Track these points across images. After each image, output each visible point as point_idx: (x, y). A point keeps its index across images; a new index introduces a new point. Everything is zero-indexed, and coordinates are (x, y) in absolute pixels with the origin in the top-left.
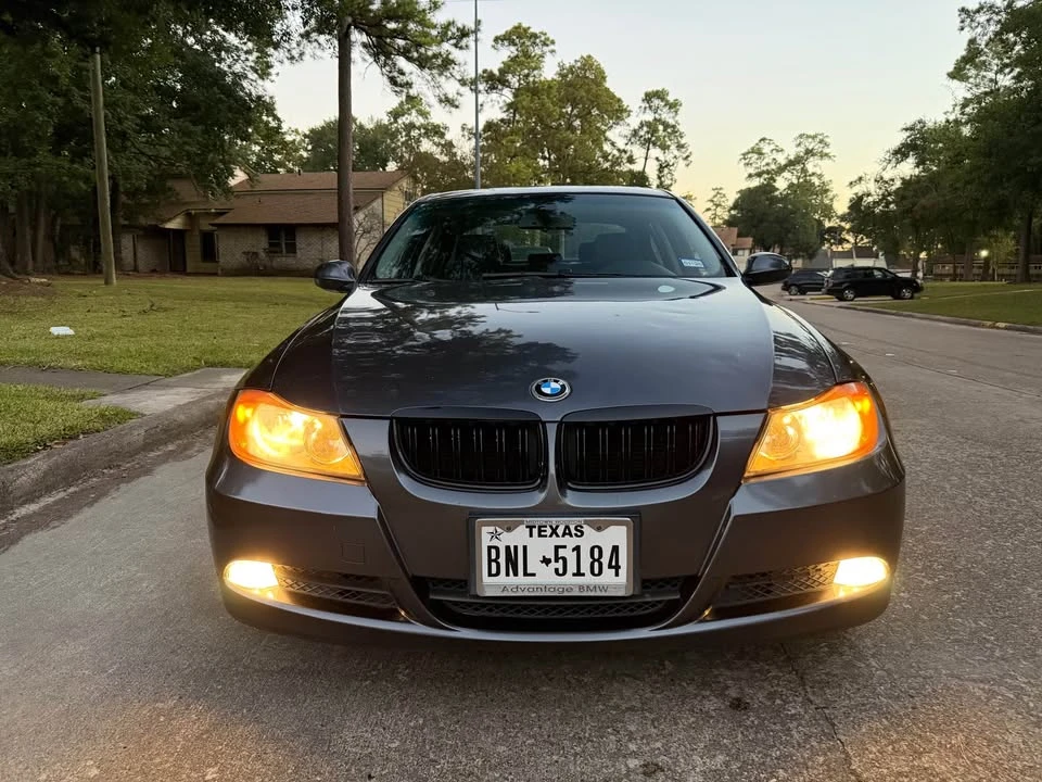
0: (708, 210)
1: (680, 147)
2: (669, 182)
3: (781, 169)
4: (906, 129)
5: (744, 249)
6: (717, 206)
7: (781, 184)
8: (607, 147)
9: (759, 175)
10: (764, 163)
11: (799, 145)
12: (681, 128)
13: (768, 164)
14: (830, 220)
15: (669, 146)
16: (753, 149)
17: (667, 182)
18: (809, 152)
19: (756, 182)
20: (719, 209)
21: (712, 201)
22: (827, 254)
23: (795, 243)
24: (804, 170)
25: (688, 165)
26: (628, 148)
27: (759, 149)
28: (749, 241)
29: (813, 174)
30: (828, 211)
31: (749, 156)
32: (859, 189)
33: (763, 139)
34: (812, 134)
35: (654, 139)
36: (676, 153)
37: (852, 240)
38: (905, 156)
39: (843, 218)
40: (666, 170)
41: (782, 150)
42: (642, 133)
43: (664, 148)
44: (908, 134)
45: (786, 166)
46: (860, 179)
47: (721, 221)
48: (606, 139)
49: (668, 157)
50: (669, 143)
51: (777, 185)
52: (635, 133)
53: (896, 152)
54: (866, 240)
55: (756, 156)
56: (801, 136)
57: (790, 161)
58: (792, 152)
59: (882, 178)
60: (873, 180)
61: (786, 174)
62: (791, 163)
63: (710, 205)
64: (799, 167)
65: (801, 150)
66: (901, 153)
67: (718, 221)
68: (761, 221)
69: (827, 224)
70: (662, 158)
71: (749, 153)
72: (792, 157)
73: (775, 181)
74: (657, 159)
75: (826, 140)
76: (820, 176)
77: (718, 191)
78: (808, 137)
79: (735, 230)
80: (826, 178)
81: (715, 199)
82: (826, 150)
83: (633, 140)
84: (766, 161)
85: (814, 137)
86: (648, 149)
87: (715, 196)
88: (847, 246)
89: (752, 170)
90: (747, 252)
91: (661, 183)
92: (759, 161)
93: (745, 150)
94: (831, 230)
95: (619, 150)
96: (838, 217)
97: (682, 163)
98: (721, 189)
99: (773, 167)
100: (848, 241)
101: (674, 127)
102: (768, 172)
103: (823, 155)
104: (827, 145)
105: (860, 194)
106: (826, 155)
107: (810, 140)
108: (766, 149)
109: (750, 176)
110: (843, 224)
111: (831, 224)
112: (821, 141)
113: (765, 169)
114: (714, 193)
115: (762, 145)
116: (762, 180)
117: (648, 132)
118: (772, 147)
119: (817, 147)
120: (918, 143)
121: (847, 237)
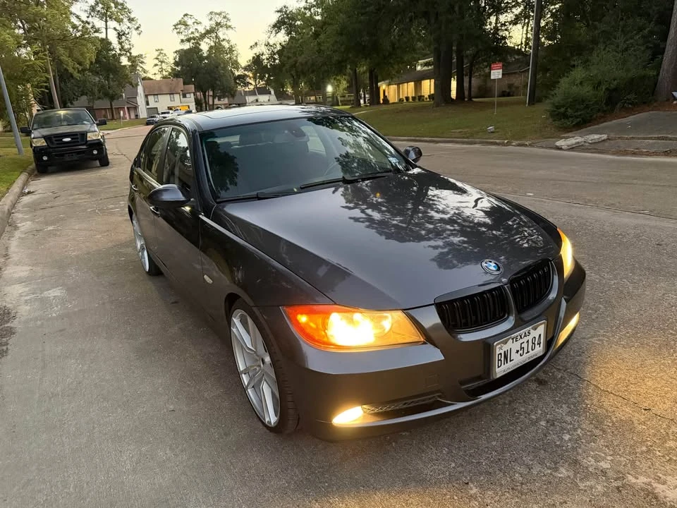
0: (156, 65)
1: (131, 20)
2: (129, 47)
3: (203, 36)
4: (278, 12)
5: (190, 93)
6: (162, 62)
7: (205, 46)
8: (74, 20)
9: (188, 40)
10: (190, 32)
11: (211, 19)
12: (128, 5)
13: (192, 33)
14: (238, 70)
15: (122, 19)
16: (180, 21)
17: (127, 47)
18: (218, 24)
19: (187, 46)
20: (163, 64)
21: (157, 59)
22: (241, 94)
23: (222, 88)
24: (217, 37)
25: (140, 34)
26: (90, 20)
27: (184, 22)
28: (192, 87)
29: (224, 40)
30: (236, 65)
31: (179, 26)
32: (257, 51)
33: (186, 15)
34: (218, 11)
35: (108, 13)
36: (129, 25)
37: (254, 83)
38: (279, 29)
39: (245, 69)
40: (124, 38)
41: (200, 23)
42: (98, 9)
43: (119, 21)
44: (279, 14)
45: (205, 34)
46: (256, 43)
47: (167, 73)
48: (71, 13)
49: (123, 27)
50: (121, 17)
51: (201, 47)
52: (93, 8)
53: (274, 26)
54: (261, 83)
55: (184, 27)
56: (211, 13)
57: (207, 31)
58: (207, 24)
59: (269, 44)
60: (263, 45)
61: (206, 40)
62: (208, 32)
63: (157, 62)
64: (214, 35)
65: (213, 23)
66: (277, 26)
67: (164, 73)
68: (197, 73)
69: (237, 73)
70: (118, 28)
71: (177, 24)
72: (208, 28)
73: (200, 45)
74: (115, 29)
75: (228, 16)
76: (228, 41)
77: (160, 51)
78: (216, 14)
79: (181, 80)
80: (232, 43)
81: (159, 57)
82: (229, 24)
83: (92, 14)
84: (191, 30)
85: (220, 14)
86: (106, 21)
87: (158, 55)
88: (251, 87)
89: (183, 37)
90: (192, 95)
91: (122, 47)
92: (186, 31)
93: (175, 23)
94: (239, 77)
95: (83, 22)
96: (242, 68)
97: (135, 33)
98: (162, 50)
99: (197, 35)
100: (251, 84)
101: (122, 4)
102: (194, 39)
103: (228, 27)
104: (228, 20)
105: (258, 54)
106: (230, 26)
107: (217, 16)
108: (190, 22)
109: (182, 41)
110: (246, 72)
111: (239, 73)
112: (225, 17)
113: (192, 36)
114: (157, 53)
115: (186, 19)
116: (191, 45)
117: (102, 8)
118: (193, 20)
119: (224, 22)
120: (285, 21)
121: (251, 81)
